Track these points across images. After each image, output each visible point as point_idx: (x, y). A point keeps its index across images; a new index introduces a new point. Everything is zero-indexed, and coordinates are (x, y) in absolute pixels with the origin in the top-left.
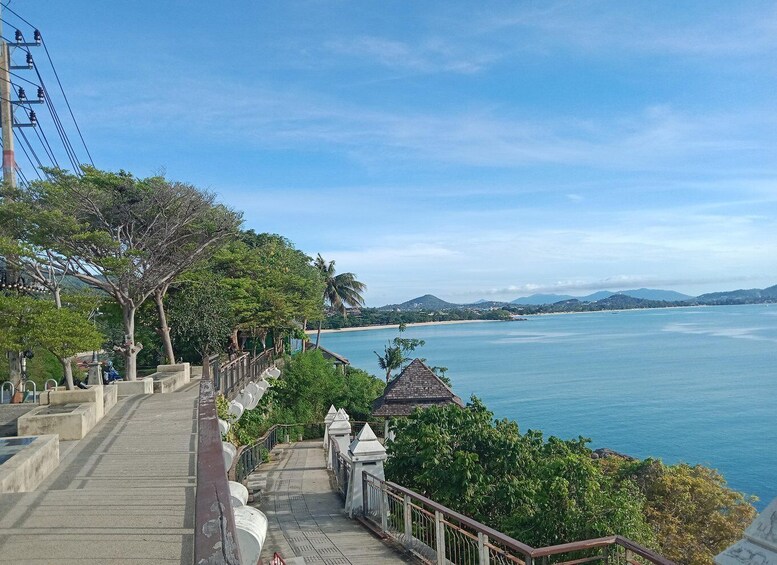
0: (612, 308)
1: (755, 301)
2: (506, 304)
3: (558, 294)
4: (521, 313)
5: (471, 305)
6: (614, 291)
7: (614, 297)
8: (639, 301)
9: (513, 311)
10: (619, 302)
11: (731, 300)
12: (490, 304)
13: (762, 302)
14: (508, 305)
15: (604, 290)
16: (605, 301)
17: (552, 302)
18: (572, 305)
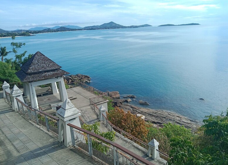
0: (61, 31)
1: (98, 29)
2: (27, 30)
3: (44, 27)
4: (33, 33)
5: (14, 31)
6: (61, 26)
7: (61, 28)
8: (68, 29)
9: (30, 32)
10: (63, 29)
11: (92, 29)
12: (21, 31)
13: (100, 29)
14: (28, 31)
15: (57, 26)
16: (59, 29)
17: (42, 29)
18: (49, 30)
